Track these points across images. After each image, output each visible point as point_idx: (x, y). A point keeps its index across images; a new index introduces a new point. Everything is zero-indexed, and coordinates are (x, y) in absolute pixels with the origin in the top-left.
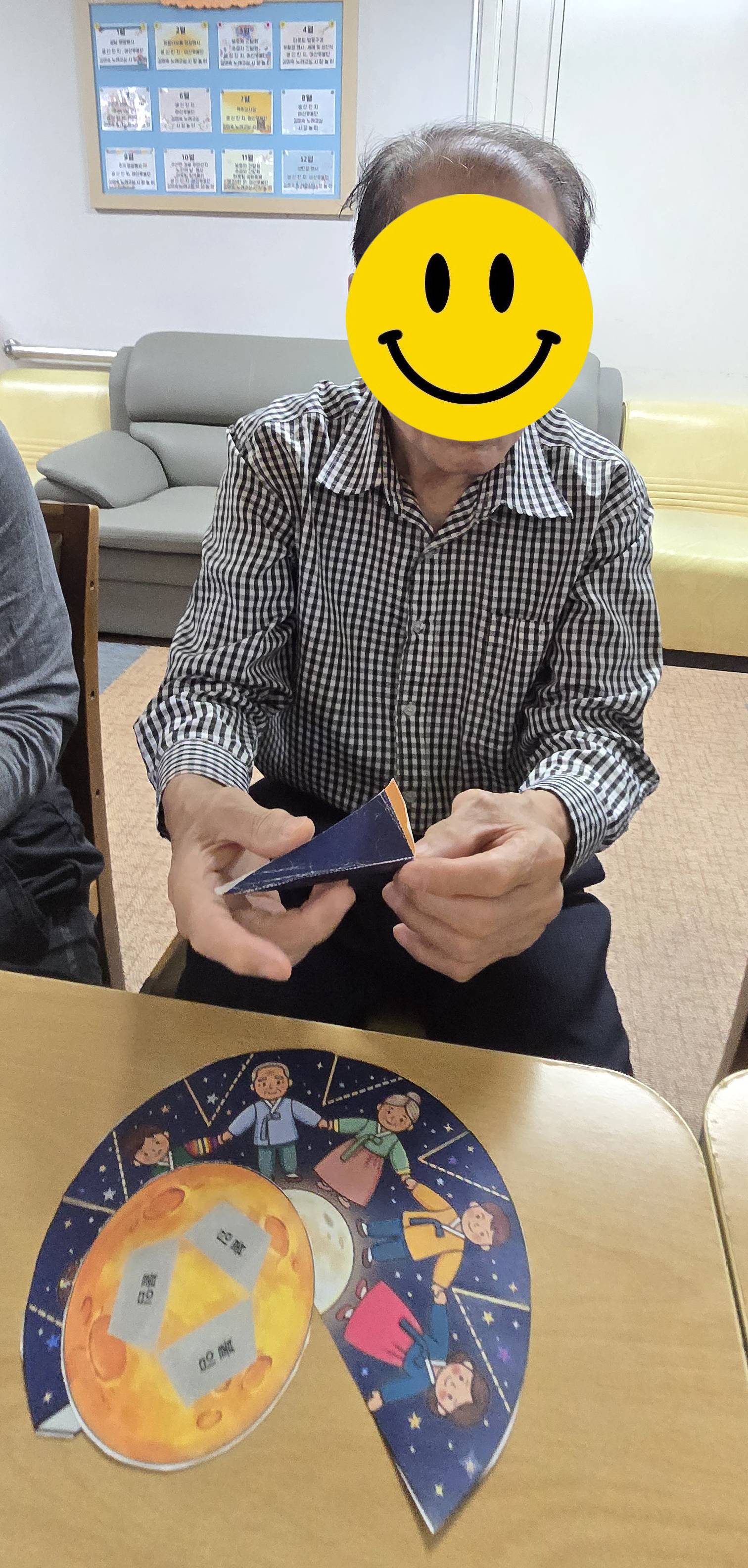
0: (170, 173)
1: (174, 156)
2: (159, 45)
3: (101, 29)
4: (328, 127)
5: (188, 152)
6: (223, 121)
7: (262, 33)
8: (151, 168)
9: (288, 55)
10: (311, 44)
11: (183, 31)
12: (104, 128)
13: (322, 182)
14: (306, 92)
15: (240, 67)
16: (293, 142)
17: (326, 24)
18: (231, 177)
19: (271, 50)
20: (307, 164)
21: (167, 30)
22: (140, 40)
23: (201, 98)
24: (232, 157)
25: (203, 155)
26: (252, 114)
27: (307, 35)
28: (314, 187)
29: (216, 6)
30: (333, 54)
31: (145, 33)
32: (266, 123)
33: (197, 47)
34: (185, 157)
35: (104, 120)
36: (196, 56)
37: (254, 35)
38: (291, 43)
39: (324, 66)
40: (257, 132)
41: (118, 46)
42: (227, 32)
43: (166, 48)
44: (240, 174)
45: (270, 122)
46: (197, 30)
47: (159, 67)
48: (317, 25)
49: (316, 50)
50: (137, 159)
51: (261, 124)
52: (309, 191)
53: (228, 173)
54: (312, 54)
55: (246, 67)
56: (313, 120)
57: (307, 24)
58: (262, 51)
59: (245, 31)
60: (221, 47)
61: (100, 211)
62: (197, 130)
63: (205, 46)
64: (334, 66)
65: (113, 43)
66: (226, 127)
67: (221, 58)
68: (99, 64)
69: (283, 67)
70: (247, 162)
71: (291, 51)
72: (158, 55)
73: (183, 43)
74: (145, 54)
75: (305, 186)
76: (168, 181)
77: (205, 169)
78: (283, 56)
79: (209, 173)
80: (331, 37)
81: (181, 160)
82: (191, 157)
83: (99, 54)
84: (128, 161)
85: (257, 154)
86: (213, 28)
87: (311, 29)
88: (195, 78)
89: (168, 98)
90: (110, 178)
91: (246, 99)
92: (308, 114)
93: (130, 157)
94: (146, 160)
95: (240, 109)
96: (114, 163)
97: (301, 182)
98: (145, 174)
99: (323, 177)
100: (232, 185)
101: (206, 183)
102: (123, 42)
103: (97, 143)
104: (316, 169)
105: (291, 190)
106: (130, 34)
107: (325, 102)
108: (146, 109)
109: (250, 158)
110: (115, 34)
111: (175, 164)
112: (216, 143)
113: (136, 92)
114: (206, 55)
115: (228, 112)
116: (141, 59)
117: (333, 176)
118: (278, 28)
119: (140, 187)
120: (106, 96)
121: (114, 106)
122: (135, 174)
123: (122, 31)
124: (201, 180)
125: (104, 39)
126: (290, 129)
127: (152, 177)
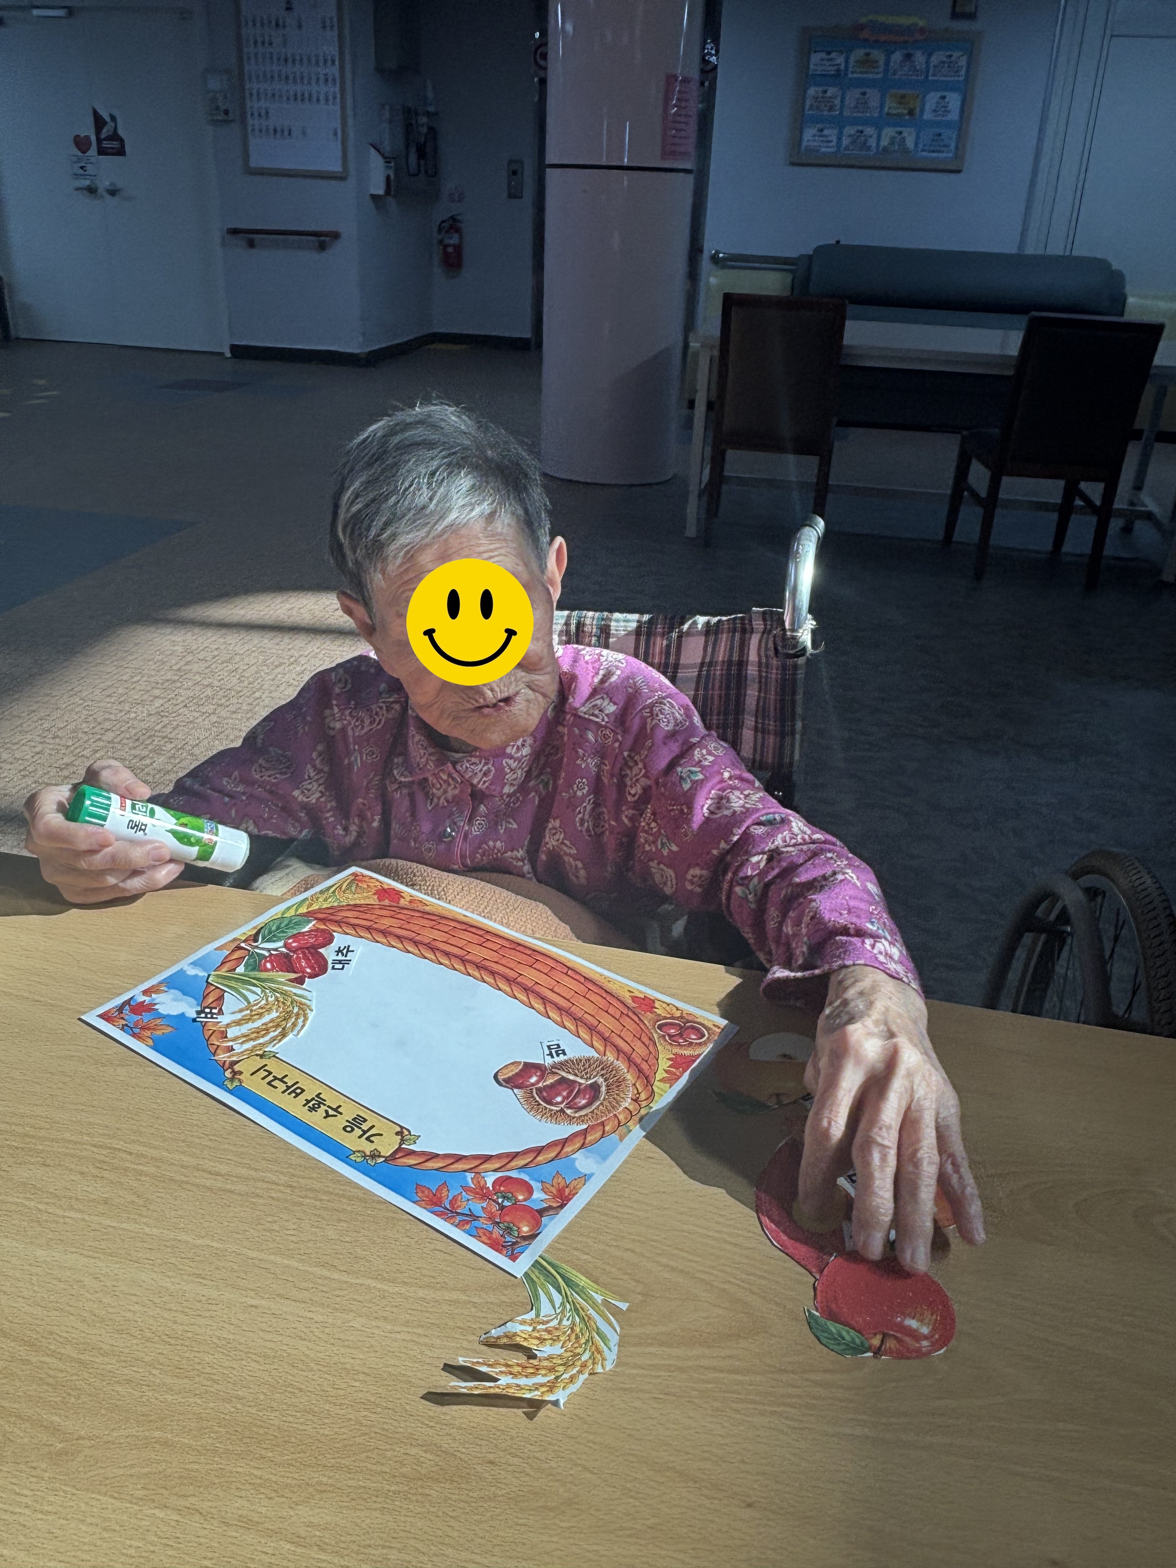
0: (845, 141)
1: (849, 130)
2: (851, 63)
3: (815, 52)
4: (954, 116)
5: (859, 128)
6: (886, 110)
7: (919, 58)
8: (834, 139)
9: (935, 71)
10: (950, 65)
11: (868, 54)
12: (806, 112)
13: (945, 149)
14: (942, 94)
15: (903, 77)
16: (930, 124)
17: (961, 53)
18: (886, 145)
19: (924, 68)
20: (937, 138)
21: (858, 54)
22: (840, 60)
23: (873, 95)
24: (888, 132)
25: (869, 131)
26: (905, 106)
27: (947, 60)
28: (939, 152)
29: (893, 41)
30: (963, 72)
31: (844, 55)
32: (914, 112)
33: (876, 65)
34: (858, 131)
35: (807, 107)
37: (913, 59)
38: (937, 64)
39: (956, 79)
40: (907, 117)
41: (825, 62)
42: (897, 57)
43: (856, 64)
44: (892, 143)
45: (916, 111)
46: (877, 54)
47: (850, 76)
48: (956, 54)
49: (952, 69)
50: (826, 132)
51: (911, 113)
52: (936, 155)
53: (885, 142)
54: (949, 71)
55: (906, 77)
56: (945, 112)
57: (948, 53)
58: (919, 68)
59: (908, 56)
60: (892, 64)
61: (796, 164)
62: (868, 115)
63: (881, 63)
64: (963, 79)
65: (822, 60)
66: (888, 114)
67: (891, 72)
68: (810, 72)
69: (930, 78)
70: (897, 136)
71: (936, 69)
72: (850, 69)
73: (867, 63)
74: (842, 67)
75: (934, 151)
76: (843, 146)
77: (870, 139)
78: (931, 72)
79: (872, 143)
80: (963, 62)
81: (854, 133)
82: (862, 132)
83: (812, 67)
84: (819, 133)
85: (906, 132)
86: (889, 54)
87: (951, 56)
88: (872, 84)
89: (853, 95)
90: (804, 144)
91: (904, 97)
92: (942, 107)
93: (821, 130)
94: (831, 133)
95: (900, 103)
96: (809, 134)
97: (932, 148)
98: (831, 142)
99: (946, 146)
100: (885, 150)
101: (869, 148)
102: (828, 60)
103: (800, 121)
104: (943, 140)
105: (925, 154)
106: (833, 55)
107: (954, 100)
108: (837, 102)
109: (900, 133)
110: (823, 55)
111: (850, 136)
112: (879, 124)
113: (831, 91)
114: (881, 69)
115: (890, 105)
116: (838, 70)
117: (953, 146)
118: (930, 55)
119: (823, 150)
120: (812, 91)
121: (816, 98)
122: (822, 141)
123: (829, 53)
124: (865, 146)
125: (815, 58)
126: (929, 116)
127: (834, 143)
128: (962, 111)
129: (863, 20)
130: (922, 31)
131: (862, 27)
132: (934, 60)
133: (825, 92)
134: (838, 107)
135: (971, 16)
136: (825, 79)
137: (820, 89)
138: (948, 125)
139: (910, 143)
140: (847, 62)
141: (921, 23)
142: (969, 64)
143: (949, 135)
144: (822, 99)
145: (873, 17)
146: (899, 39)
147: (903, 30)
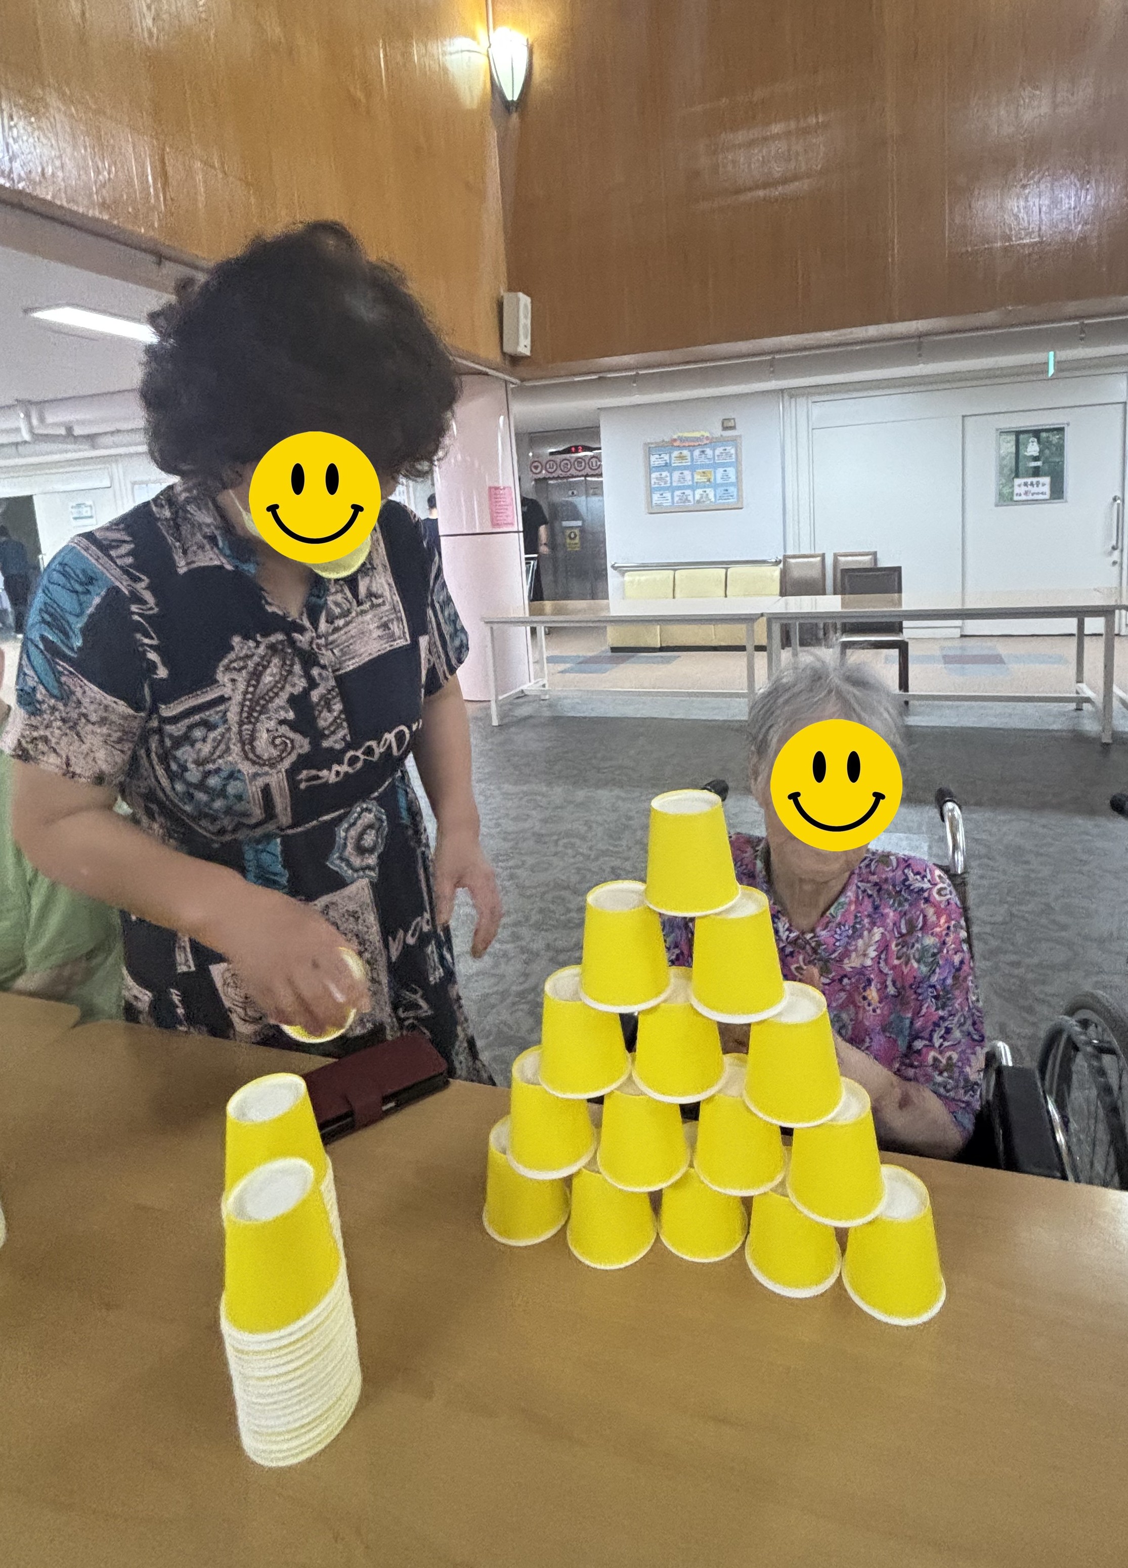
0: (676, 499)
1: (678, 493)
2: (673, 459)
3: (653, 455)
4: (733, 479)
6: (695, 480)
7: (709, 452)
8: (670, 498)
10: (727, 454)
11: (681, 453)
12: (653, 486)
13: (731, 497)
14: (725, 469)
15: (702, 463)
16: (722, 485)
17: (731, 447)
18: (699, 499)
19: (712, 457)
20: (726, 492)
21: (676, 453)
22: (666, 457)
23: (687, 473)
24: (699, 492)
25: (688, 492)
26: (706, 477)
28: (728, 499)
29: (693, 445)
30: (734, 456)
31: (668, 455)
33: (686, 458)
34: (682, 493)
35: (653, 482)
37: (706, 453)
38: (719, 454)
39: (731, 460)
40: (708, 483)
41: (659, 460)
42: (697, 453)
43: (676, 459)
44: (702, 498)
45: (712, 480)
46: (685, 452)
47: (673, 465)
48: (728, 448)
49: (728, 456)
50: (664, 495)
51: (709, 480)
52: (726, 501)
53: (697, 497)
55: (704, 463)
56: (728, 478)
57: (724, 448)
58: (710, 458)
59: (703, 452)
60: (695, 457)
61: (650, 513)
62: (686, 484)
63: (689, 458)
64: (734, 460)
65: (657, 459)
66: (697, 483)
67: (695, 461)
68: (652, 466)
69: (717, 462)
70: (705, 493)
71: (720, 457)
72: (673, 462)
73: (681, 457)
74: (668, 461)
76: (676, 501)
77: (689, 496)
78: (717, 458)
79: (690, 498)
80: (733, 451)
81: (680, 494)
82: (684, 493)
83: (652, 463)
84: (661, 496)
85: (708, 490)
86: (692, 452)
87: (726, 450)
88: (686, 468)
89: (676, 475)
90: (654, 502)
91: (704, 473)
92: (726, 476)
93: (662, 494)
94: (668, 495)
95: (702, 476)
96: (656, 497)
97: (724, 498)
98: (667, 501)
99: (732, 495)
100: (699, 501)
101: (689, 501)
102: (660, 458)
103: (651, 491)
104: (728, 493)
105: (721, 501)
106: (663, 456)
107: (731, 471)
108: (668, 479)
110: (657, 456)
111: (678, 495)
112: (693, 488)
113: (664, 474)
114: (689, 460)
115: (697, 477)
116: (666, 463)
117: (735, 494)
118: (714, 450)
119: (665, 504)
120: (654, 475)
121: (657, 478)
122: (664, 500)
123: (660, 455)
124: (687, 500)
125: (653, 458)
126: (719, 481)
127: (670, 500)
128: (737, 478)
129: (675, 437)
130: (707, 438)
131: (675, 440)
132: (717, 452)
133: (661, 475)
134: (670, 482)
135: (733, 428)
136: (659, 468)
137: (659, 473)
138: (732, 484)
139: (711, 496)
140: (670, 457)
141: (707, 434)
142: (736, 450)
143: (733, 490)
144: (660, 479)
145: (680, 434)
146: (696, 444)
147: (697, 439)
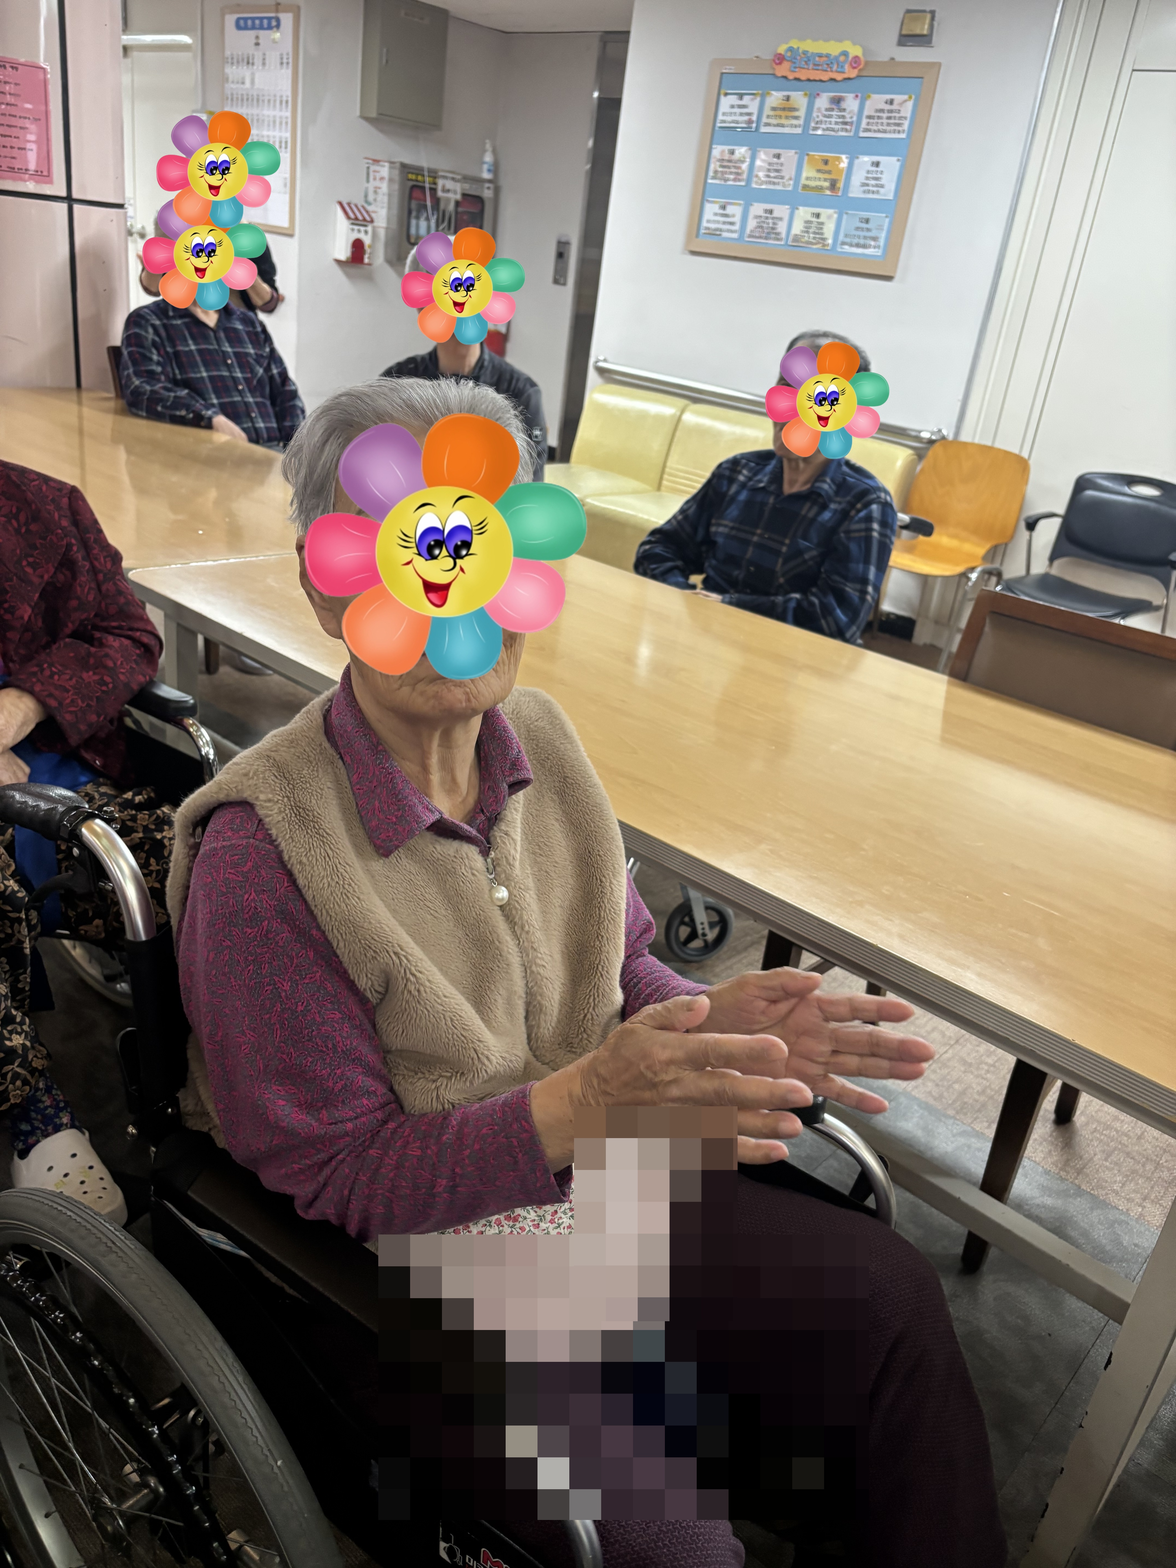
0: (750, 224)
1: (758, 209)
2: (767, 111)
3: (726, 94)
4: (888, 192)
5: (769, 206)
6: (803, 181)
7: (851, 104)
8: (737, 219)
9: (868, 124)
10: (890, 115)
11: (788, 98)
12: (710, 181)
13: (873, 243)
14: (876, 158)
15: (827, 133)
16: (856, 204)
17: (906, 97)
18: (798, 232)
19: (855, 119)
20: (864, 225)
21: (775, 98)
22: (753, 105)
23: (789, 159)
24: (803, 214)
25: (780, 211)
26: (827, 176)
27: (888, 107)
28: (864, 246)
29: (817, 79)
30: (906, 125)
31: (758, 99)
32: (838, 185)
33: (796, 114)
34: (766, 211)
35: (711, 174)
36: (795, 122)
37: (843, 105)
38: (873, 114)
39: (896, 136)
40: (828, 192)
41: (735, 110)
42: (823, 102)
43: (772, 113)
44: (806, 231)
45: (841, 185)
46: (799, 99)
47: (763, 129)
48: (898, 98)
49: (892, 121)
50: (730, 210)
51: (833, 185)
52: (860, 251)
53: (797, 228)
54: (888, 124)
55: (832, 133)
56: (877, 186)
57: (889, 97)
58: (848, 120)
59: (837, 101)
60: (815, 114)
61: (694, 253)
62: (780, 187)
63: (802, 113)
64: (903, 136)
65: (732, 107)
66: (805, 187)
67: (813, 125)
68: (719, 125)
69: (862, 134)
70: (814, 219)
71: (871, 121)
72: (764, 120)
73: (787, 109)
74: (754, 118)
75: (858, 245)
76: (748, 231)
77: (780, 223)
78: (864, 125)
79: (782, 228)
80: (907, 110)
81: (762, 213)
82: (771, 212)
83: (718, 116)
84: (722, 212)
85: (825, 212)
86: (812, 97)
87: (891, 102)
88: (789, 142)
89: (764, 158)
90: (704, 224)
91: (826, 162)
92: (874, 179)
93: (723, 207)
94: (735, 211)
95: (819, 171)
96: (710, 211)
97: (855, 241)
98: (732, 224)
99: (875, 239)
100: (796, 238)
101: (777, 236)
102: (740, 106)
103: (702, 193)
104: (868, 230)
105: (847, 248)
106: (746, 100)
107: (890, 169)
108: (745, 166)
109: (818, 216)
110: (733, 100)
111: (757, 217)
112: (793, 200)
113: (741, 151)
114: (801, 122)
115: (808, 174)
116: (750, 122)
117: (883, 238)
118: (862, 100)
119: (725, 235)
120: (718, 151)
121: (721, 161)
122: (724, 223)
123: (741, 96)
124: (773, 232)
125: (726, 103)
126: (856, 191)
127: (737, 227)
128: (899, 185)
129: (782, 49)
130: (856, 62)
131: (780, 59)
132: (870, 106)
133: (732, 152)
134: (745, 176)
135: (924, 39)
136: (730, 135)
137: (726, 148)
138: (880, 205)
139: (829, 230)
140: (761, 110)
141: (855, 51)
142: (914, 114)
143: (881, 222)
144: (728, 163)
145: (794, 44)
146: (825, 77)
147: (829, 61)
